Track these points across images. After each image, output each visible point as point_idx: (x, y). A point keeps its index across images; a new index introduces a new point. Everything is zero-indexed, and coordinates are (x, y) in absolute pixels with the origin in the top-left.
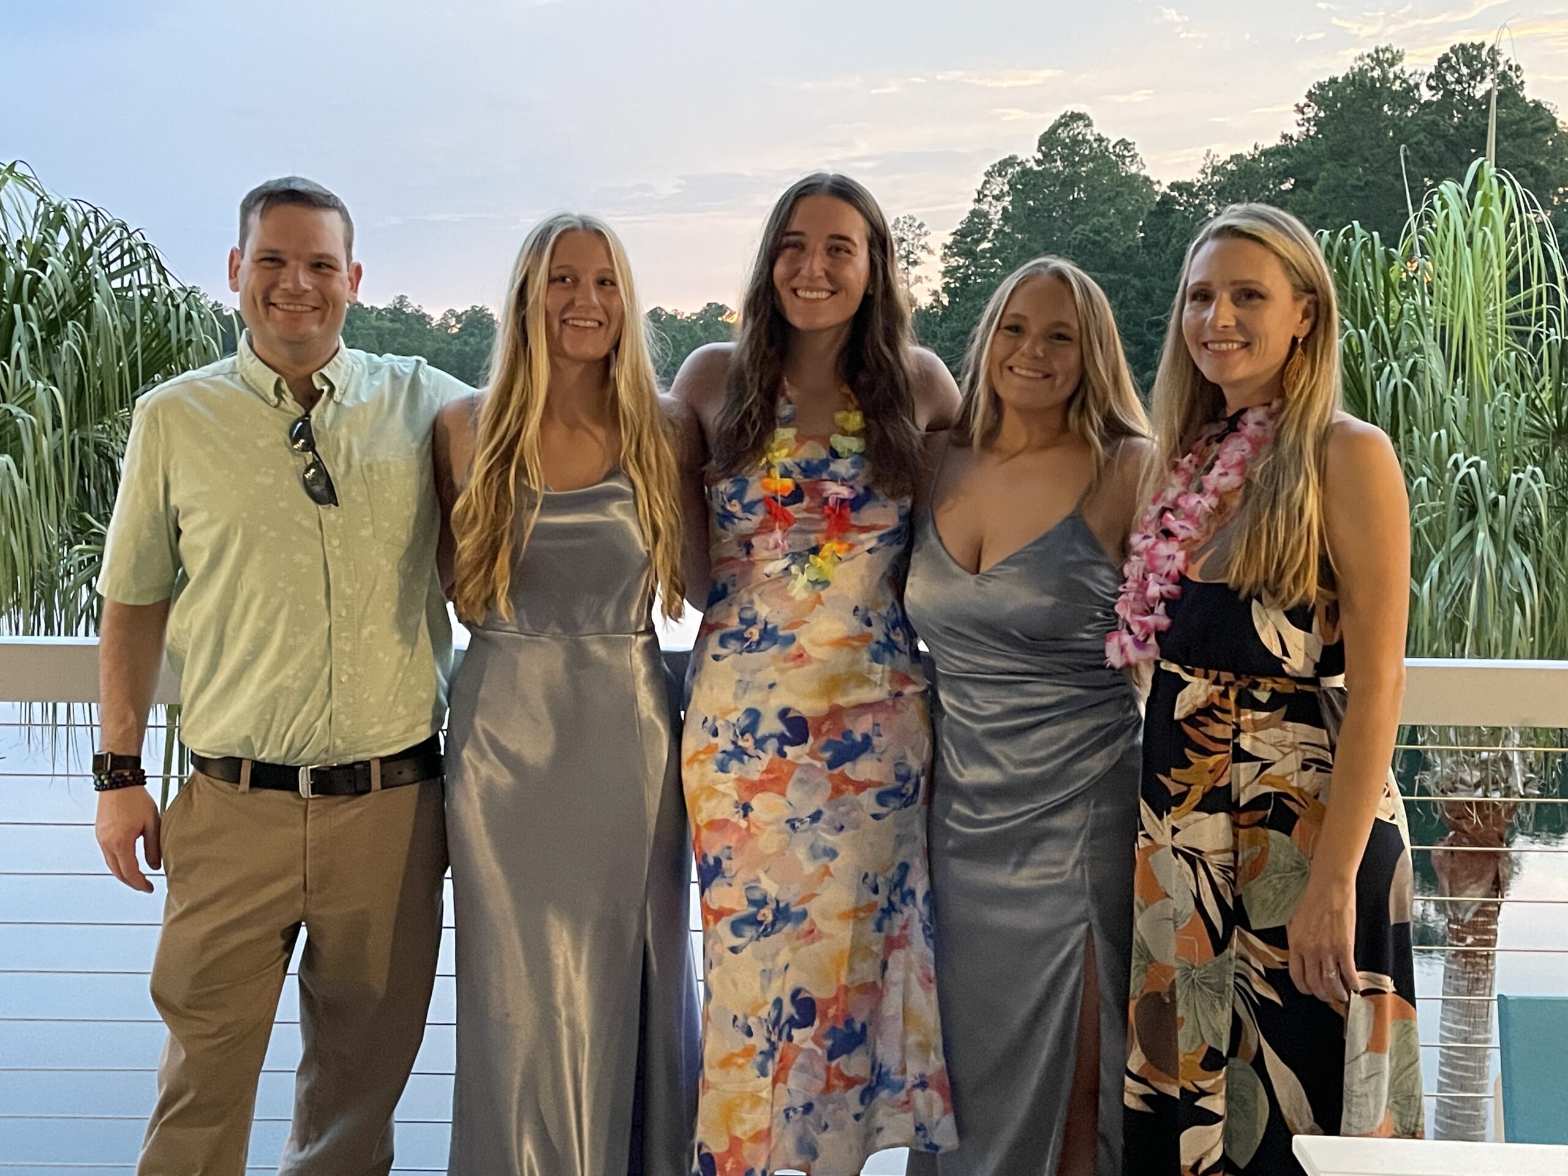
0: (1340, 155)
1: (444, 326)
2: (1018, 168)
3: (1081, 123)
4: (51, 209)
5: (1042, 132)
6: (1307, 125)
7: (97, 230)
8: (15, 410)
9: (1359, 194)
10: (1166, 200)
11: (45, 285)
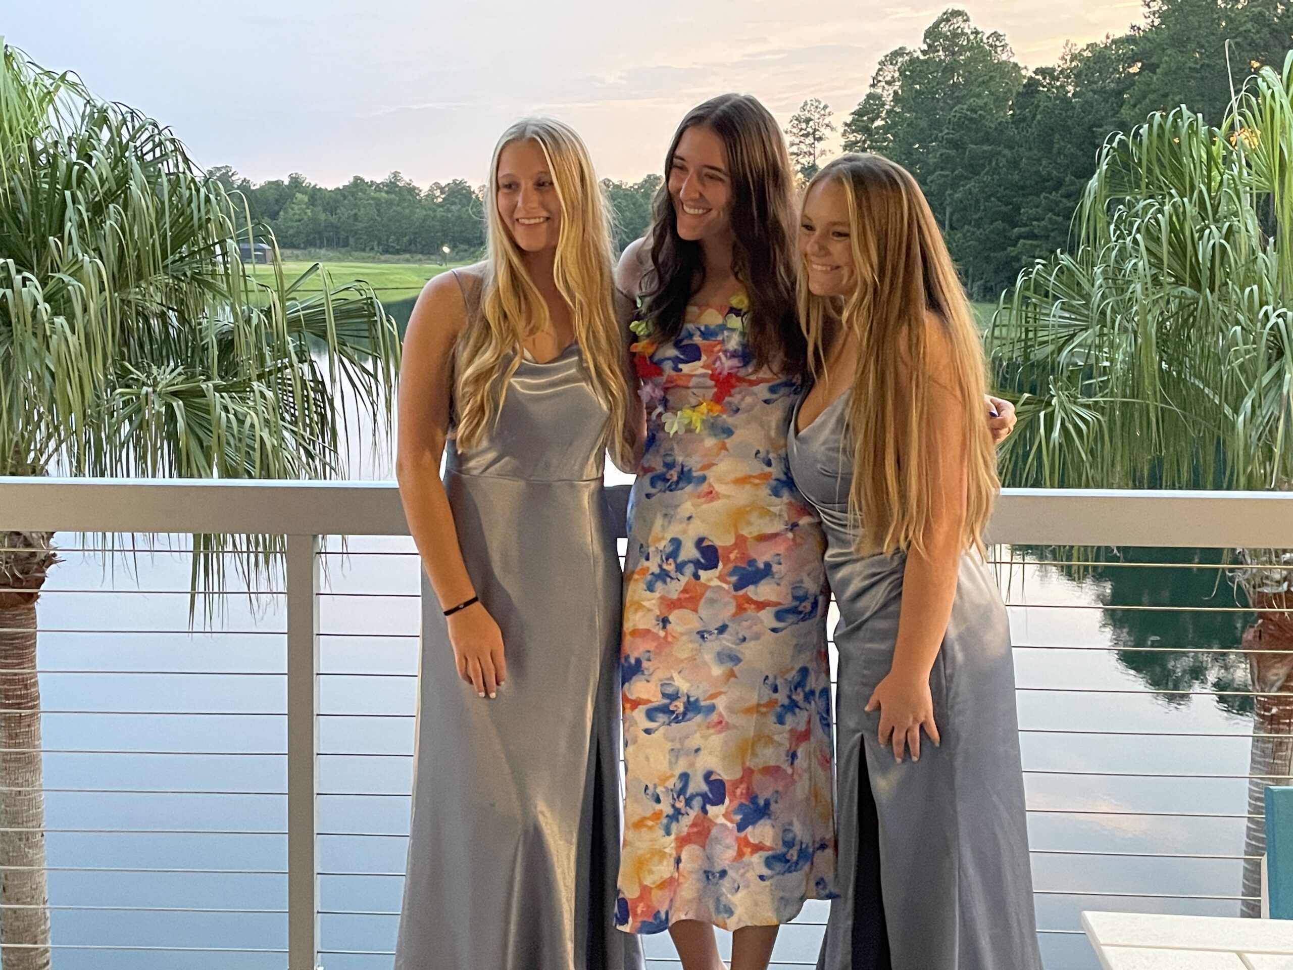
0: (1179, 42)
1: (431, 196)
2: (907, 58)
3: (960, 18)
4: (95, 111)
5: (927, 27)
6: (1152, 17)
7: (134, 127)
8: (66, 279)
9: (1195, 75)
10: (1032, 83)
11: (90, 174)
